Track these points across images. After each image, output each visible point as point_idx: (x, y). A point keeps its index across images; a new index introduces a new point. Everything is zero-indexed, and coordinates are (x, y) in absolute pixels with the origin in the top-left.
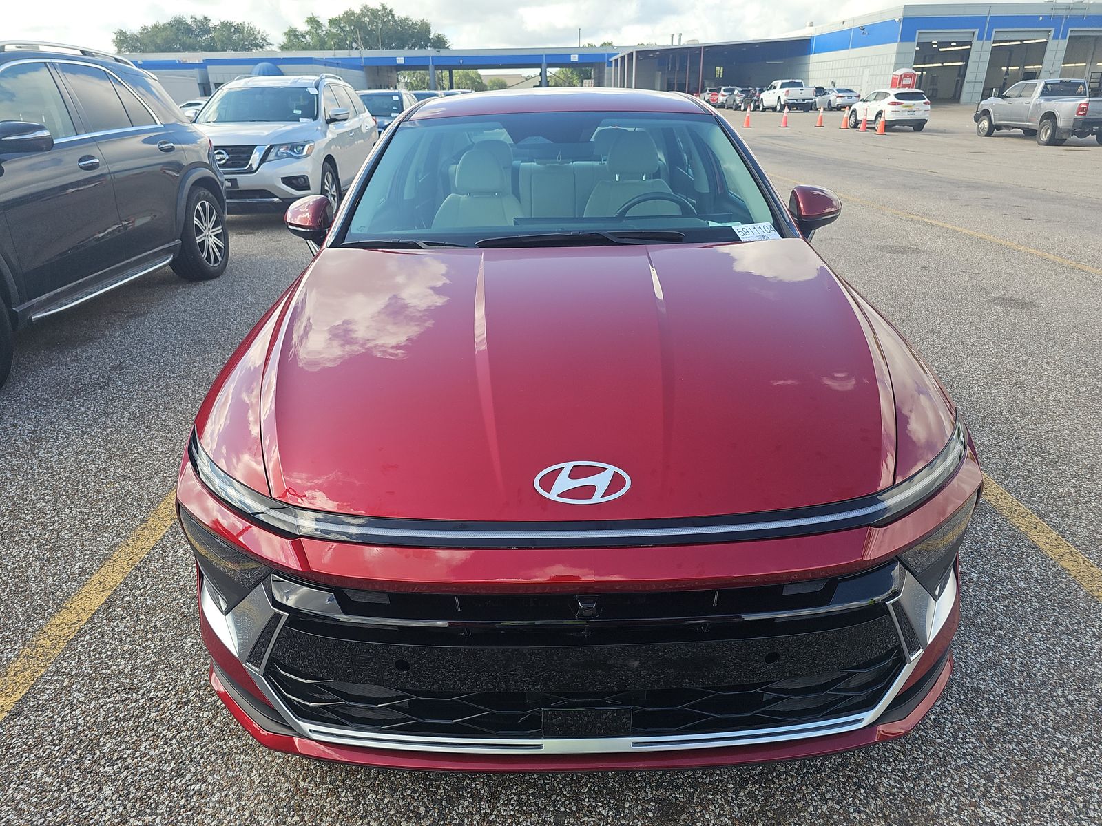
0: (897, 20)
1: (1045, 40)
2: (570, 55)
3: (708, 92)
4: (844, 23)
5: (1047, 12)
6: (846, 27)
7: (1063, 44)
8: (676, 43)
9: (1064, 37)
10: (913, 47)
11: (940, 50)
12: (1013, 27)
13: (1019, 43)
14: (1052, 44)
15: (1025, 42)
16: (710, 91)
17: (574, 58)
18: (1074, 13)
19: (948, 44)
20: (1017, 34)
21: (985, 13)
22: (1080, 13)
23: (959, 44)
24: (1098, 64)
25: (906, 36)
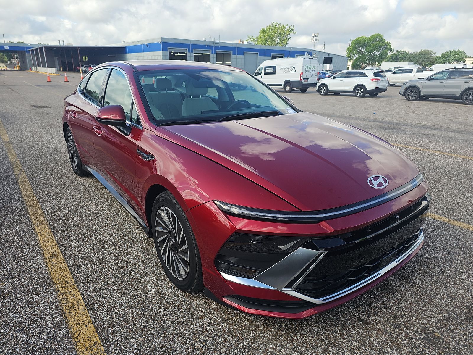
0: (159, 43)
1: (209, 54)
2: (4, 46)
3: (84, 67)
4: (138, 42)
5: (208, 44)
6: (139, 44)
7: (215, 55)
8: (62, 45)
9: (215, 53)
10: (167, 53)
11: (175, 55)
12: (198, 49)
13: (201, 54)
14: (212, 55)
15: (203, 54)
16: (85, 66)
17: (7, 48)
18: (216, 45)
19: (177, 53)
20: (199, 51)
21: (189, 43)
22: (218, 45)
23: (181, 53)
24: (226, 63)
25: (164, 49)
